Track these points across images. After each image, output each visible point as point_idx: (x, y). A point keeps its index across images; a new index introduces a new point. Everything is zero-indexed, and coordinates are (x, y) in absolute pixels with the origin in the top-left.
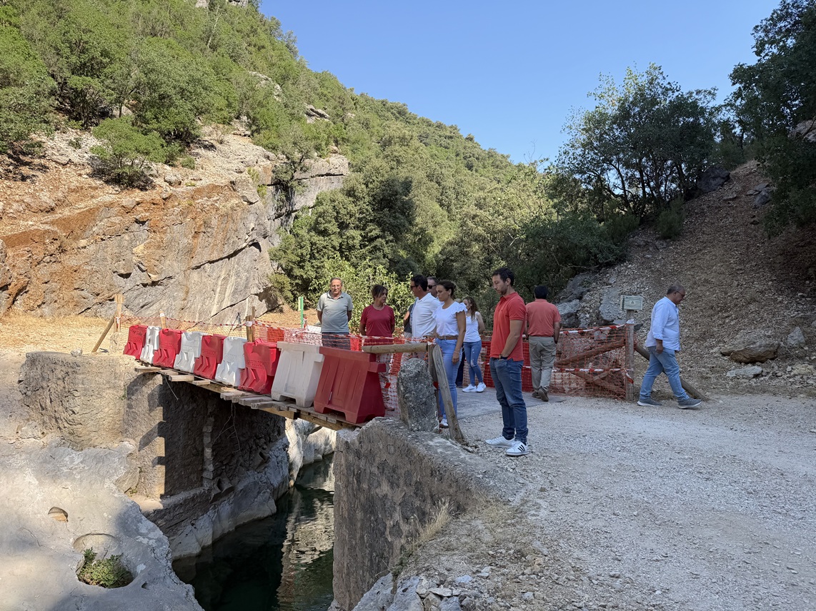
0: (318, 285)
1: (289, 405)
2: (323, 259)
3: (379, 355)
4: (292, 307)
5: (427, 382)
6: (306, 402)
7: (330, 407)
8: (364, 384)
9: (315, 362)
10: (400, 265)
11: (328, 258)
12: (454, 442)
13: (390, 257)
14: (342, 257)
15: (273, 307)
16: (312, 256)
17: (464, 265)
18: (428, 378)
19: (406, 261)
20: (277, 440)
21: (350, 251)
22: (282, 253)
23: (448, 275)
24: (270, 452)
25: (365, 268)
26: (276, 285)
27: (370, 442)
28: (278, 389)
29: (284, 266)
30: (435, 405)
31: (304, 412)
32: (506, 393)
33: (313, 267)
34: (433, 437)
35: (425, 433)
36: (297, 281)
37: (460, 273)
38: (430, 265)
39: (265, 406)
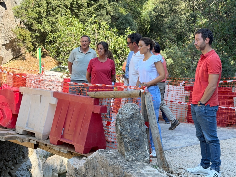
0: (53, 38)
1: (30, 138)
2: (57, 16)
3: (102, 99)
4: (33, 56)
5: (140, 123)
6: (43, 136)
7: (62, 140)
8: (89, 123)
9: (50, 104)
10: (120, 21)
11: (61, 15)
12: (161, 170)
13: (112, 14)
14: (72, 14)
15: (17, 55)
16: (48, 13)
17: (173, 21)
18: (140, 119)
19: (125, 18)
20: (22, 162)
21: (79, 9)
22: (23, 10)
23: (159, 29)
24: (17, 172)
25: (91, 24)
26: (19, 37)
27: (94, 169)
28: (21, 125)
29: (25, 22)
30: (146, 141)
31: (41, 143)
32: (203, 132)
33: (49, 22)
34: (144, 166)
35: (138, 163)
36: (36, 34)
37: (169, 28)
38: (145, 21)
39: (11, 138)
